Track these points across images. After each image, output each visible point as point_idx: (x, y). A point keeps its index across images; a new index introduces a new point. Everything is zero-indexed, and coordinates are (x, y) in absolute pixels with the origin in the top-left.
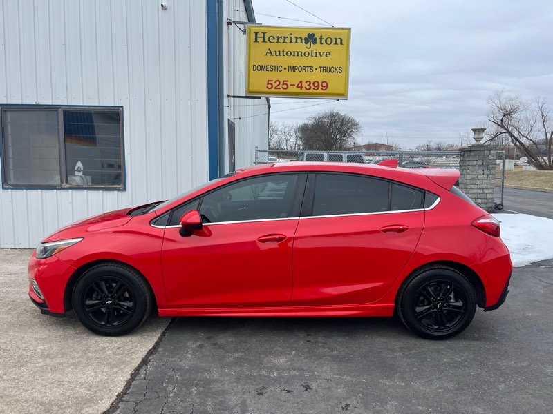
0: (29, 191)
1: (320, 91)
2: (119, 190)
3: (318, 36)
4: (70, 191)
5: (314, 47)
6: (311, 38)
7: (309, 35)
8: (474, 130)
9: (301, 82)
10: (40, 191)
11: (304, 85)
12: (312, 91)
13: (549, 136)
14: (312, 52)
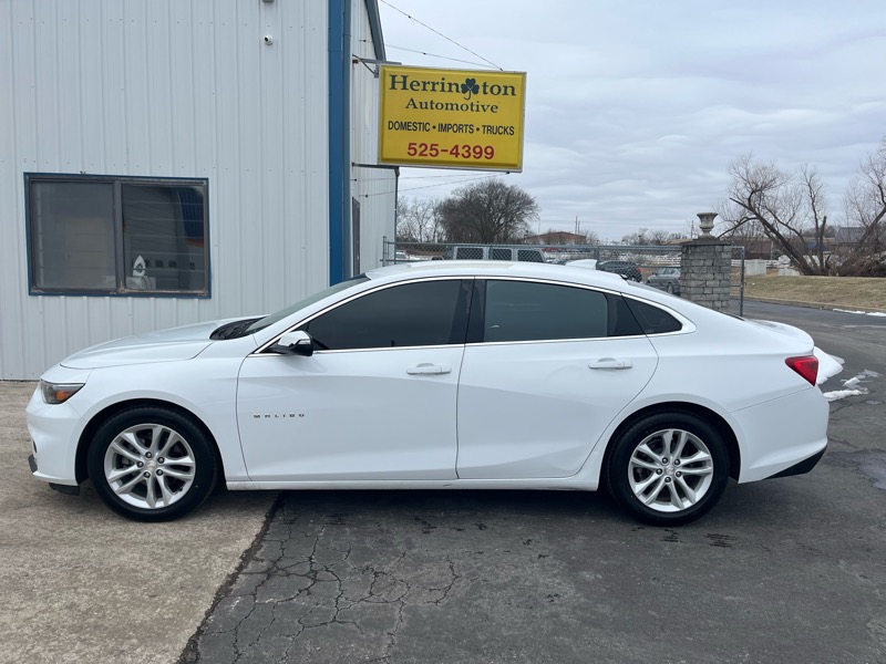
0: (69, 298)
1: (483, 159)
2: (200, 297)
3: (479, 83)
4: (130, 299)
5: (475, 98)
6: (470, 86)
7: (468, 80)
8: (701, 216)
9: (457, 147)
10: (85, 298)
11: (461, 151)
12: (472, 159)
13: (820, 223)
14: (472, 104)
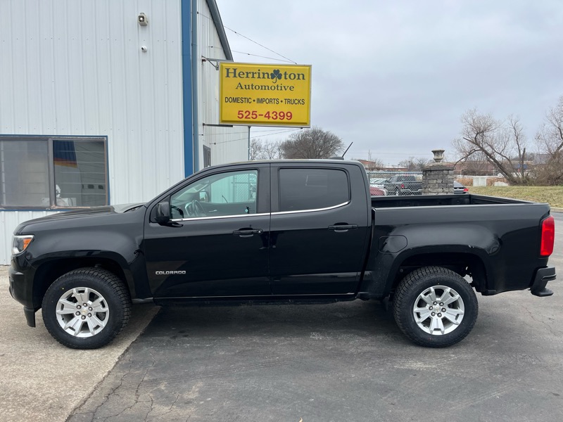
0: (21, 213)
1: (285, 120)
3: (282, 72)
5: (279, 82)
6: (276, 74)
7: (274, 71)
8: (435, 152)
9: (268, 113)
10: (30, 212)
11: (271, 115)
12: (278, 120)
13: (522, 153)
14: (278, 86)
